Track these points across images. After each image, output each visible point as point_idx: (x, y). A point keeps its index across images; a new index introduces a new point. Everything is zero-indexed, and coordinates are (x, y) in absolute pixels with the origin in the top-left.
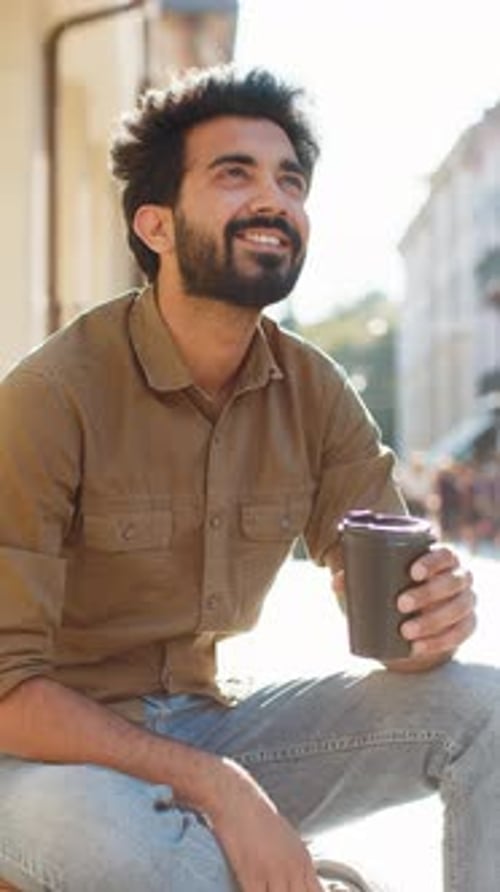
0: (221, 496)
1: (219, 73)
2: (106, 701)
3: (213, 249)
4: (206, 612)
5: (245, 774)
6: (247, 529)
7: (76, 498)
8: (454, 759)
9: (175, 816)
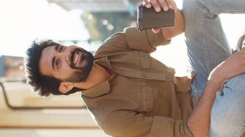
0: (138, 74)
1: (26, 63)
2: (193, 108)
3: (76, 72)
4: (170, 80)
5: (214, 70)
6: (147, 68)
7: (137, 112)
8: (209, 11)
9: (225, 90)
